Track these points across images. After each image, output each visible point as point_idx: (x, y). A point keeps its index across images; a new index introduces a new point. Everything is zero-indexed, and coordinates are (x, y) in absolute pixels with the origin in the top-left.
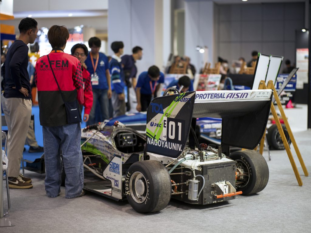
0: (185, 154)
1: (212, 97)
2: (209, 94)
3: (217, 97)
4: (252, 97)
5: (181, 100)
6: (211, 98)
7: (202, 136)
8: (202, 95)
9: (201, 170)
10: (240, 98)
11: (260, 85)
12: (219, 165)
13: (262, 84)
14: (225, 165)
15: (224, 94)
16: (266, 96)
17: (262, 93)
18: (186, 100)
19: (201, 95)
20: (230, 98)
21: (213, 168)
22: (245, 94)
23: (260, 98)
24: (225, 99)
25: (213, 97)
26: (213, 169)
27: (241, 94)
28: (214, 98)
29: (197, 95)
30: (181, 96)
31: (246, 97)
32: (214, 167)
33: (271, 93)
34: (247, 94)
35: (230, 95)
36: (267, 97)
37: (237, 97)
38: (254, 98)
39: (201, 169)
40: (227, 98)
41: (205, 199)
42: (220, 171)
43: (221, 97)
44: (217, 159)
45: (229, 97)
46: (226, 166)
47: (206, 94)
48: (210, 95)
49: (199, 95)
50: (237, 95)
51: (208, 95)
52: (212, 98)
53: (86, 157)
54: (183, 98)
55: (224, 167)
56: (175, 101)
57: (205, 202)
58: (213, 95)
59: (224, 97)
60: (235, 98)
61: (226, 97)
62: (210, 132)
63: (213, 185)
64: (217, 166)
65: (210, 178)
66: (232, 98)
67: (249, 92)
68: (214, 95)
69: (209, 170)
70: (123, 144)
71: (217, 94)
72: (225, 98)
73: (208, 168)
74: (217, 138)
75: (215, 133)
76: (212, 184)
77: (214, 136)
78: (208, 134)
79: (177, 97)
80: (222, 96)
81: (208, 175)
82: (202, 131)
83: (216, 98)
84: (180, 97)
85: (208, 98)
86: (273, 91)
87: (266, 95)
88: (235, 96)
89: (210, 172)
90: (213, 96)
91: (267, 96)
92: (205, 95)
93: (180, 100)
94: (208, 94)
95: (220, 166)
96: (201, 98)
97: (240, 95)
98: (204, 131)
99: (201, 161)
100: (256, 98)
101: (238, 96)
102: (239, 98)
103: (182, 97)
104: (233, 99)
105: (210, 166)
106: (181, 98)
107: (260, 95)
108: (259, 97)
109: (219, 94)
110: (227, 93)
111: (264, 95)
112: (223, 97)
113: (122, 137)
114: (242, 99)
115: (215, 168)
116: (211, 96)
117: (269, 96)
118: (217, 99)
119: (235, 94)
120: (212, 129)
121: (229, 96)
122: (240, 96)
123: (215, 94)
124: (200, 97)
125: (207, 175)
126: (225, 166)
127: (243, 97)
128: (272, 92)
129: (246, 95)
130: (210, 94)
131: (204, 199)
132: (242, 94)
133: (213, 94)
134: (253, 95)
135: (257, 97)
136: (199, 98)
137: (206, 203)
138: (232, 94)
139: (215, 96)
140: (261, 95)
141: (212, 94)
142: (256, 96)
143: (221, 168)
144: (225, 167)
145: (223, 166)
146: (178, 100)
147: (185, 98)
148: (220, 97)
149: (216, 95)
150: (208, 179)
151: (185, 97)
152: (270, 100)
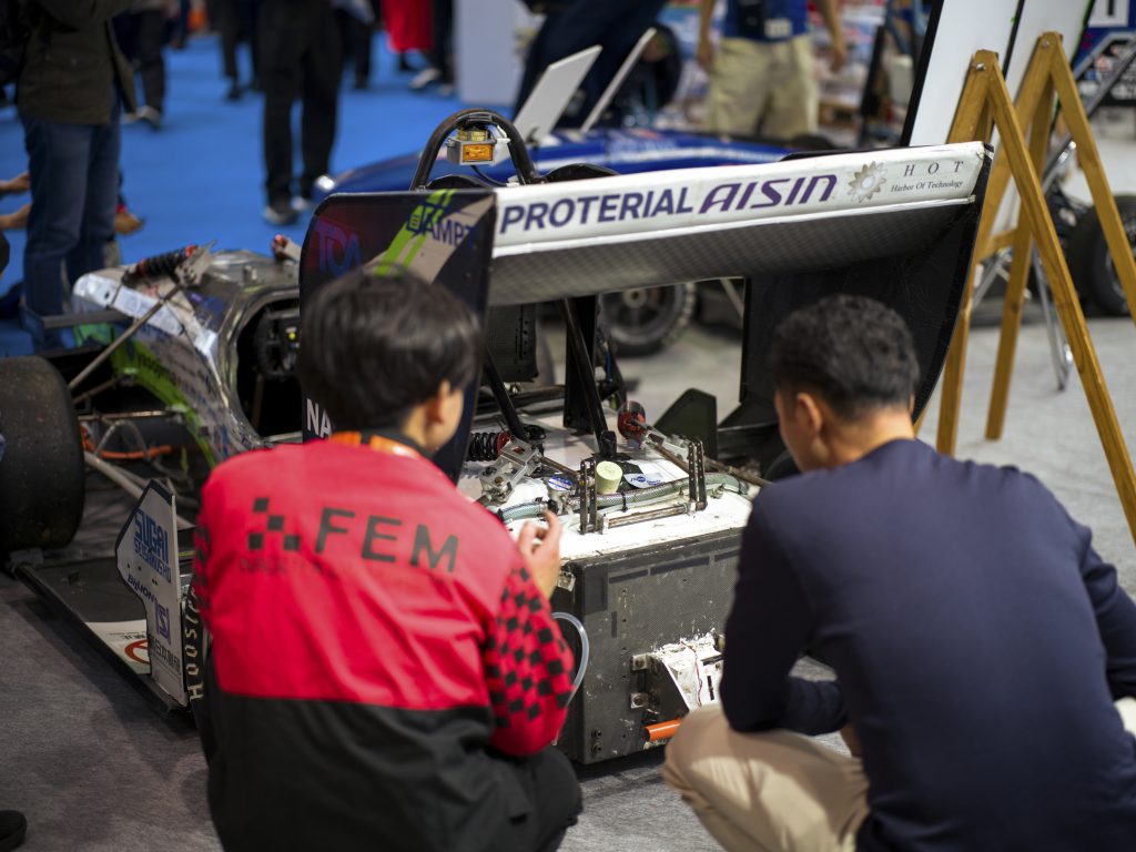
0: (504, 488)
1: (608, 214)
2: (587, 201)
3: (641, 210)
4: (861, 192)
5: (436, 227)
6: (602, 218)
8: (544, 206)
9: (570, 588)
10: (790, 201)
11: (972, 77)
12: (677, 553)
13: (982, 69)
14: (716, 553)
15: (684, 191)
16: (948, 181)
17: (920, 170)
18: (457, 236)
19: (532, 207)
20: (725, 208)
21: (644, 573)
22: (815, 180)
23: (914, 193)
24: (695, 215)
25: (616, 213)
26: (639, 580)
27: (791, 185)
28: (622, 217)
29: (509, 210)
30: (436, 207)
31: (825, 197)
32: (649, 568)
33: (978, 164)
34: (833, 180)
35: (723, 194)
36: (957, 185)
37: (768, 200)
38: (876, 197)
39: (573, 581)
40: (704, 209)
41: (595, 735)
42: (681, 585)
43: (669, 210)
44: (679, 510)
45: (721, 205)
46: (718, 558)
47: (570, 203)
48: (595, 207)
49: (520, 209)
50: (767, 189)
51: (579, 207)
52: (612, 219)
53: (114, 420)
54: (445, 222)
55: (705, 561)
56: (408, 228)
57: (594, 750)
58: (610, 203)
59: (686, 205)
60: (754, 207)
61: (698, 206)
63: (639, 663)
64: (663, 563)
65: (621, 626)
66: (741, 205)
67: (842, 169)
68: (619, 203)
69: (618, 585)
70: (287, 364)
71: (639, 196)
72: (690, 210)
73: (611, 575)
76: (635, 657)
79: (419, 211)
80: (669, 203)
81: (614, 615)
83: (635, 215)
84: (429, 210)
85: (584, 220)
86: (991, 155)
87: (947, 173)
88: (758, 196)
89: (621, 598)
90: (613, 208)
91: (957, 178)
92: (564, 209)
93: (429, 226)
94: (580, 200)
95: (683, 559)
96: (541, 225)
97: (784, 190)
99: (582, 531)
100: (885, 193)
101: (776, 197)
102: (781, 206)
103: (440, 212)
104: (747, 210)
105: (622, 563)
106: (435, 219)
107: (909, 181)
108: (906, 188)
109: (651, 194)
110: (700, 185)
111: (935, 179)
112: (681, 210)
113: (278, 327)
114: (804, 206)
115: (654, 571)
116: (604, 207)
117: (968, 179)
118: (641, 221)
119: (751, 187)
121: (715, 199)
122: (785, 196)
123: (628, 197)
124: (531, 218)
125: (608, 613)
126: (711, 555)
127: (804, 200)
128: (986, 158)
129: (821, 186)
130: (596, 198)
131: (587, 738)
132: (800, 182)
133: (617, 197)
134: (867, 183)
135: (896, 189)
136: (527, 227)
137: (601, 756)
138: (735, 187)
139: (625, 207)
140: (921, 174)
141: (606, 198)
142: (886, 188)
143: (690, 570)
144: (712, 563)
145: (699, 556)
146: (422, 229)
147: (449, 222)
148: (659, 208)
149: (632, 202)
150: (614, 633)
151: (455, 217)
152: (973, 199)
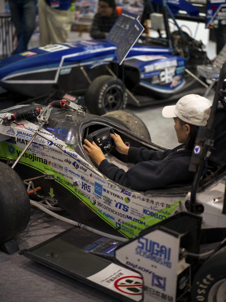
7: (142, 84)
62: (153, 76)
74: (161, 84)
75: (159, 77)
77: (157, 81)
78: (149, 80)
82: (142, 76)
98: (145, 76)
120: (155, 71)
